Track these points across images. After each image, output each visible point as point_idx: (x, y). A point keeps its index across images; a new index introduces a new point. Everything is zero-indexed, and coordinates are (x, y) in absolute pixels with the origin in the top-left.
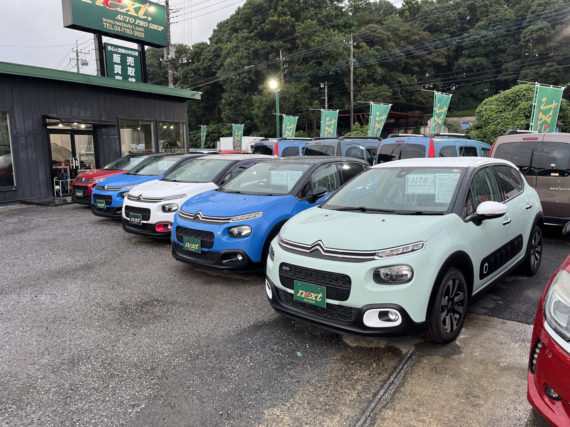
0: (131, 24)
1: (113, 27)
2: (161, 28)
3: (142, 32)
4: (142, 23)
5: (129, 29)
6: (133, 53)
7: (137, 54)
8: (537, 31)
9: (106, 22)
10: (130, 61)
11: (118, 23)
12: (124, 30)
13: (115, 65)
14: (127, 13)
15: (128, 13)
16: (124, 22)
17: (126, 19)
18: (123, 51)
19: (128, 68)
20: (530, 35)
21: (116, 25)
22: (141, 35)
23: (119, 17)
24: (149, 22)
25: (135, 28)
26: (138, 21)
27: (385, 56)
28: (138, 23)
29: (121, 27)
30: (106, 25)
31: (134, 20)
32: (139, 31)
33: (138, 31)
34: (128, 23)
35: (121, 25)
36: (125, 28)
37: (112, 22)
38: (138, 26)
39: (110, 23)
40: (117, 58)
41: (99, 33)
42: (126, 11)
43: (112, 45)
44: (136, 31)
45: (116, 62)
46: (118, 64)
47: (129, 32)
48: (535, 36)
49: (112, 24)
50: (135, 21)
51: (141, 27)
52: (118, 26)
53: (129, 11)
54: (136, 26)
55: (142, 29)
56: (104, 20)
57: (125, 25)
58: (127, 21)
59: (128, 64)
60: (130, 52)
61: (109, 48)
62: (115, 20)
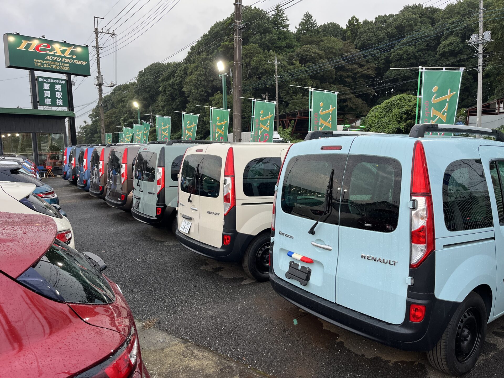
0: (57, 62)
1: (43, 65)
2: (84, 63)
3: (67, 67)
4: (67, 60)
5: (56, 65)
6: (61, 82)
7: (64, 82)
9: (37, 62)
10: (58, 87)
11: (47, 62)
13: (45, 91)
14: (54, 54)
15: (56, 54)
16: (52, 61)
17: (53, 58)
18: (52, 81)
19: (56, 92)
21: (45, 63)
22: (68, 69)
23: (48, 58)
24: (74, 59)
25: (61, 64)
26: (64, 59)
27: (316, 71)
29: (49, 65)
31: (60, 59)
33: (64, 66)
34: (56, 61)
35: (49, 63)
36: (52, 65)
37: (42, 61)
38: (64, 62)
39: (40, 62)
40: (46, 86)
41: (32, 70)
43: (42, 77)
45: (46, 89)
46: (48, 90)
47: (56, 67)
49: (42, 63)
50: (62, 60)
51: (66, 63)
53: (56, 53)
54: (62, 63)
55: (68, 65)
56: (35, 60)
57: (53, 63)
59: (56, 90)
60: (58, 81)
62: (44, 60)
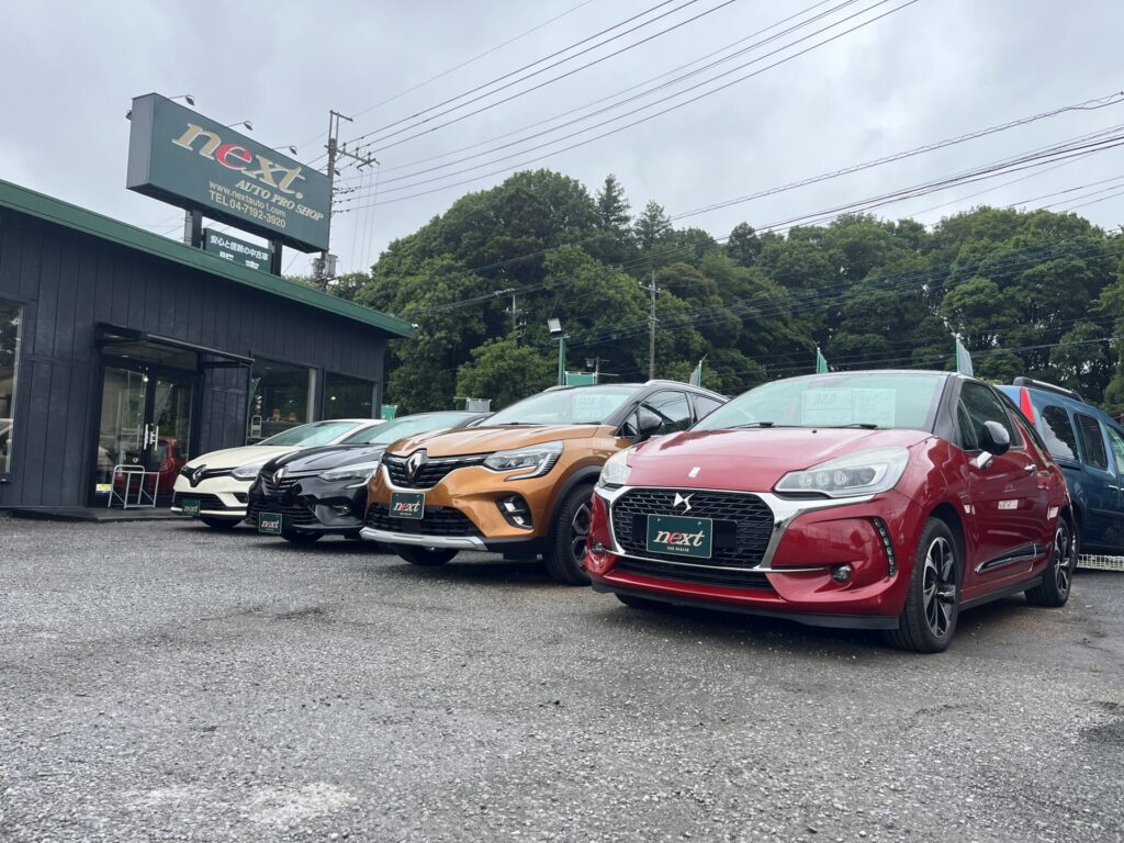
0: (262, 200)
1: (227, 201)
2: (318, 216)
4: (283, 202)
5: (259, 208)
6: (259, 254)
7: (265, 257)
8: (972, 293)
9: (216, 190)
11: (238, 195)
12: (249, 210)
14: (258, 179)
15: (261, 179)
16: (251, 195)
17: (254, 190)
18: (240, 248)
20: (960, 300)
21: (234, 198)
22: (277, 222)
23: (241, 184)
24: (297, 202)
25: (270, 208)
26: (276, 197)
27: (707, 317)
28: (277, 201)
29: (242, 203)
30: (215, 195)
31: (269, 194)
32: (277, 216)
33: (274, 214)
34: (258, 197)
35: (243, 199)
36: (250, 205)
37: (227, 191)
38: (276, 205)
39: (223, 193)
41: (197, 211)
42: (258, 175)
43: (219, 235)
44: (272, 214)
47: (256, 215)
48: (968, 301)
49: (226, 195)
50: (272, 197)
51: (281, 208)
52: (237, 200)
53: (262, 176)
54: (271, 204)
55: (284, 214)
56: (212, 185)
57: (251, 201)
58: (256, 193)
60: (252, 252)
61: (214, 239)
62: (232, 188)
